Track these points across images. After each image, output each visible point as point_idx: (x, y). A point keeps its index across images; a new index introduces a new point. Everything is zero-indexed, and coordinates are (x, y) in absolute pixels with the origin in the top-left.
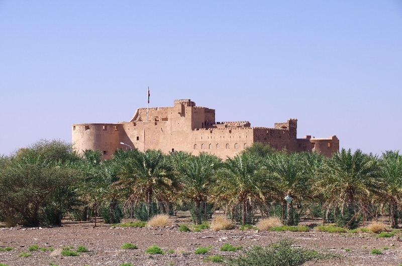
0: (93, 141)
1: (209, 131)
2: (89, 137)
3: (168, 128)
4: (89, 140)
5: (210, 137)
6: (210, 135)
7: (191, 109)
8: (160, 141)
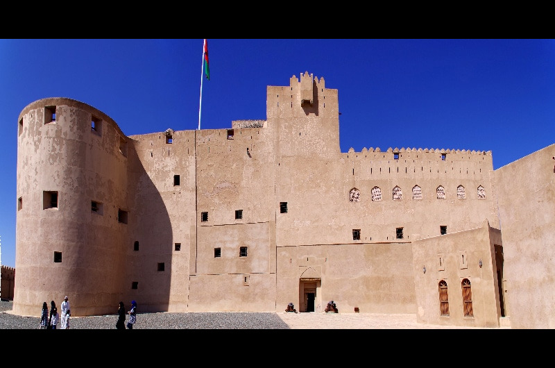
0: (64, 163)
1: (390, 154)
2: (54, 149)
3: (269, 147)
4: (53, 157)
5: (394, 170)
6: (394, 164)
7: (336, 96)
8: (244, 183)
